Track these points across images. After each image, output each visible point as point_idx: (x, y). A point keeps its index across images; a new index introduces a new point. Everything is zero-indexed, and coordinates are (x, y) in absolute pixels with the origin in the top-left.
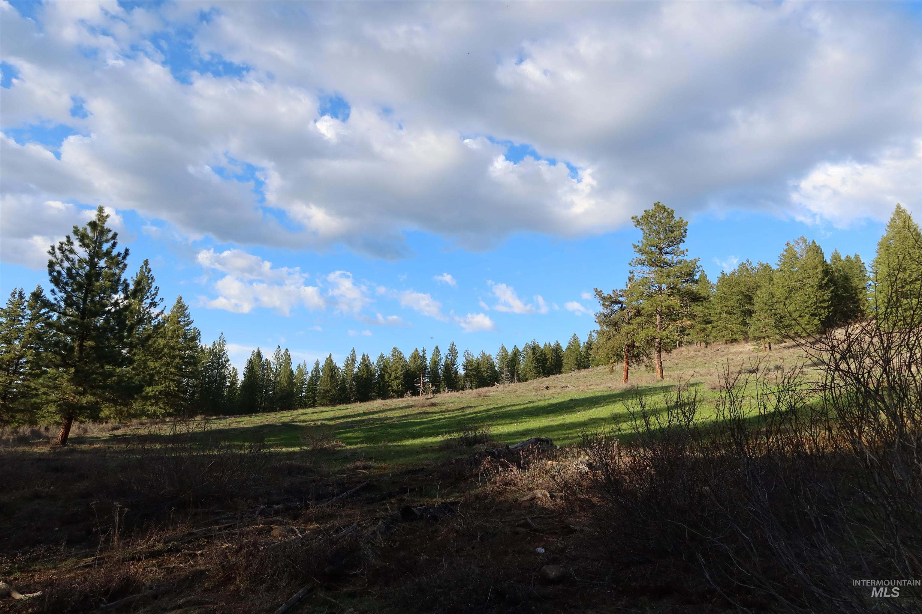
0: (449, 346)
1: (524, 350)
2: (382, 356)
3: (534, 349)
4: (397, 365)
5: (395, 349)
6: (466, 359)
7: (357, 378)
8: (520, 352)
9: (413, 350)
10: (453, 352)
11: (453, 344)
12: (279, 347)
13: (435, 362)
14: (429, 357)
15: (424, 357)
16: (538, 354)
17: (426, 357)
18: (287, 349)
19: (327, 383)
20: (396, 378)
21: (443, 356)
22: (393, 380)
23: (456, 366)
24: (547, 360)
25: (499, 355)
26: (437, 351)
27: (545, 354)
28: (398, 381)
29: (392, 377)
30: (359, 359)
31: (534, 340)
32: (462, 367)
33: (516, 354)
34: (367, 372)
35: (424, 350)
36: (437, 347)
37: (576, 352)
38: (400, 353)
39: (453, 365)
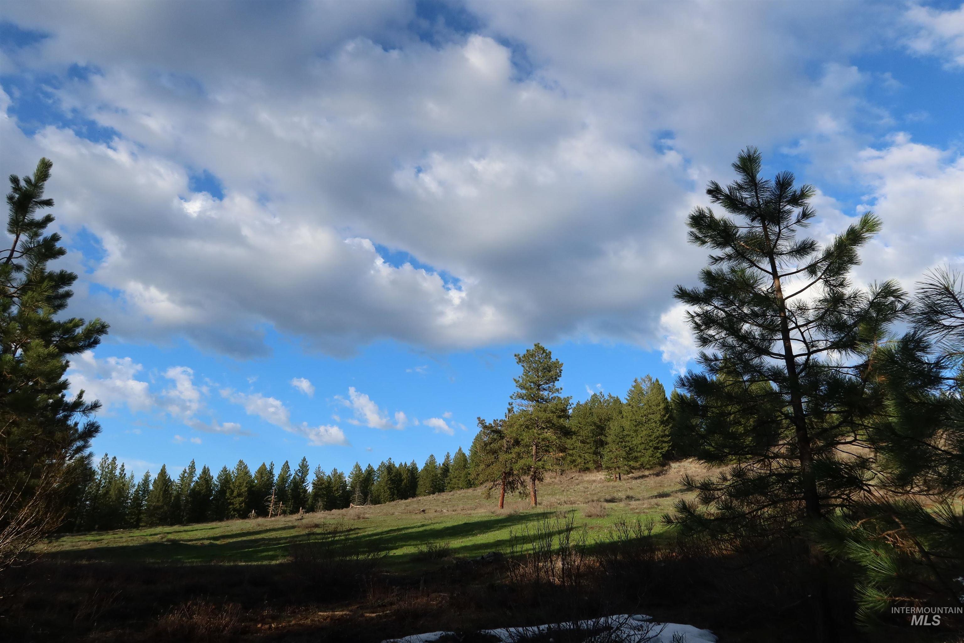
0: (300, 461)
1: (378, 470)
2: (225, 470)
3: (390, 468)
4: (241, 481)
5: (241, 462)
6: (317, 476)
7: (194, 493)
8: (374, 471)
9: (260, 465)
10: (304, 468)
11: (304, 459)
12: (106, 455)
13: (283, 479)
14: (277, 473)
15: (271, 472)
16: (394, 474)
17: (274, 473)
18: (115, 458)
19: (159, 497)
20: (239, 495)
21: (293, 472)
22: (235, 497)
23: (305, 484)
24: (403, 480)
25: (352, 473)
26: (286, 467)
27: (400, 474)
28: (241, 499)
29: (235, 493)
30: (199, 472)
31: (390, 459)
32: (312, 485)
33: (370, 472)
34: (206, 488)
35: (272, 465)
36: (287, 462)
37: (432, 474)
38: (246, 467)
39: (303, 482)
